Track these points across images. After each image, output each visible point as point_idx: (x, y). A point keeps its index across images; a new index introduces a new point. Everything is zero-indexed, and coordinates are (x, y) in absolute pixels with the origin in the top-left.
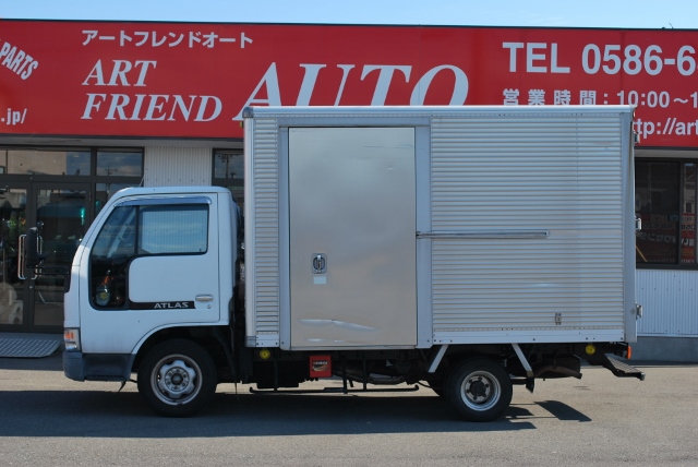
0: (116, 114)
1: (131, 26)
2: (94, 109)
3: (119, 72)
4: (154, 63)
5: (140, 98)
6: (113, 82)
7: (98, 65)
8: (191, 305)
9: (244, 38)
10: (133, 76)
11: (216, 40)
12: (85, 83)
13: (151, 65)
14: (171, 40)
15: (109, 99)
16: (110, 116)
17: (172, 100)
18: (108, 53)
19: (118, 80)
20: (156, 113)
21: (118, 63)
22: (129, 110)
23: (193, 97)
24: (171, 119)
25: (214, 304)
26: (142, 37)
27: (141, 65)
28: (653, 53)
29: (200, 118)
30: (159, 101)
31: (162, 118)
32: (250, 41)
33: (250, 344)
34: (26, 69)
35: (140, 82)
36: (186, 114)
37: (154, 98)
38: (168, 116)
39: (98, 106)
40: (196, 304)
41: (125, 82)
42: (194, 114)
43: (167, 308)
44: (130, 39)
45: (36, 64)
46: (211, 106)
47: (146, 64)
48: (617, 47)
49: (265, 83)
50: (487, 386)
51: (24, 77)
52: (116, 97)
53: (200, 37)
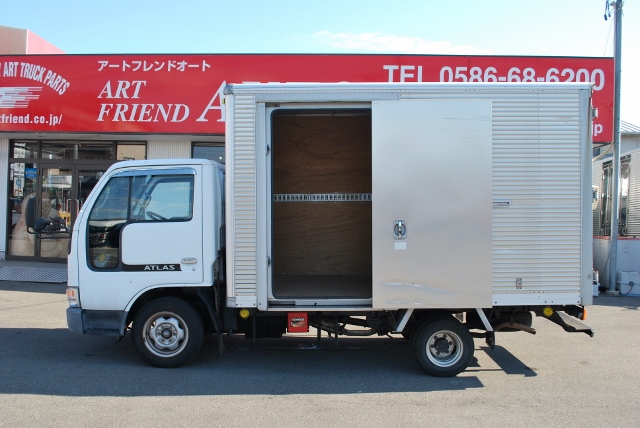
0: (120, 117)
1: (130, 58)
2: (105, 114)
3: (122, 89)
4: (145, 82)
5: (135, 106)
6: (117, 96)
7: (108, 85)
8: (177, 268)
9: (204, 64)
10: (131, 91)
11: (186, 66)
12: (100, 97)
13: (142, 84)
14: (156, 66)
15: (115, 107)
16: (116, 119)
17: (156, 107)
18: (114, 76)
19: (121, 94)
20: (146, 117)
21: (121, 83)
22: (128, 115)
23: (170, 105)
24: (155, 120)
25: (198, 267)
26: (137, 65)
27: (136, 84)
28: (491, 73)
29: (174, 119)
30: (148, 108)
31: (150, 120)
32: (209, 66)
33: (230, 304)
34: (62, 88)
35: (136, 96)
36: (165, 117)
37: (145, 106)
38: (153, 118)
39: (107, 112)
40: (182, 267)
41: (125, 96)
42: (170, 117)
43: (155, 270)
44: (129, 66)
45: (68, 84)
46: (182, 111)
47: (139, 83)
48: (465, 69)
49: (218, 95)
50: (450, 343)
51: (61, 93)
52: (119, 106)
53: (175, 64)
